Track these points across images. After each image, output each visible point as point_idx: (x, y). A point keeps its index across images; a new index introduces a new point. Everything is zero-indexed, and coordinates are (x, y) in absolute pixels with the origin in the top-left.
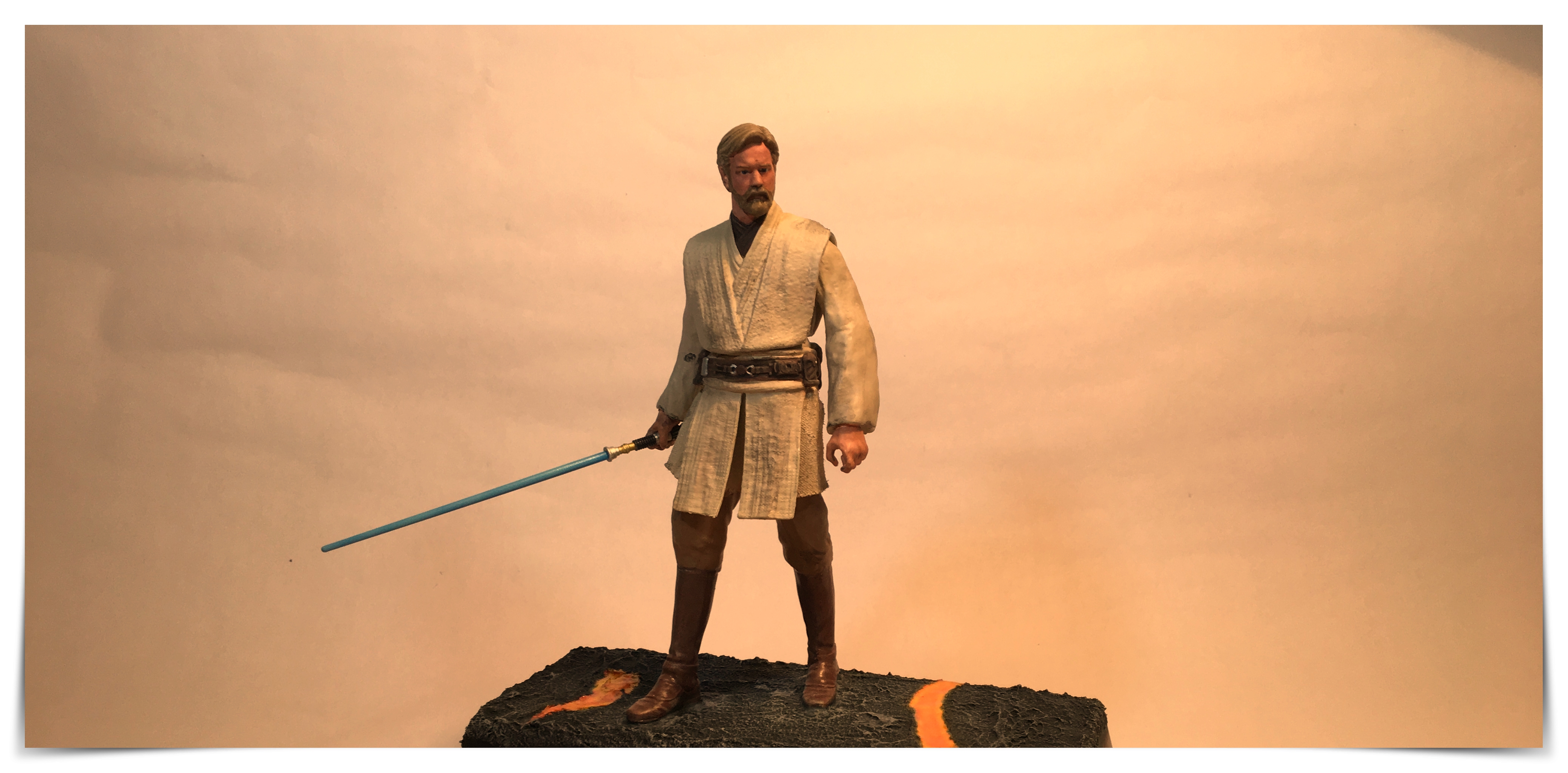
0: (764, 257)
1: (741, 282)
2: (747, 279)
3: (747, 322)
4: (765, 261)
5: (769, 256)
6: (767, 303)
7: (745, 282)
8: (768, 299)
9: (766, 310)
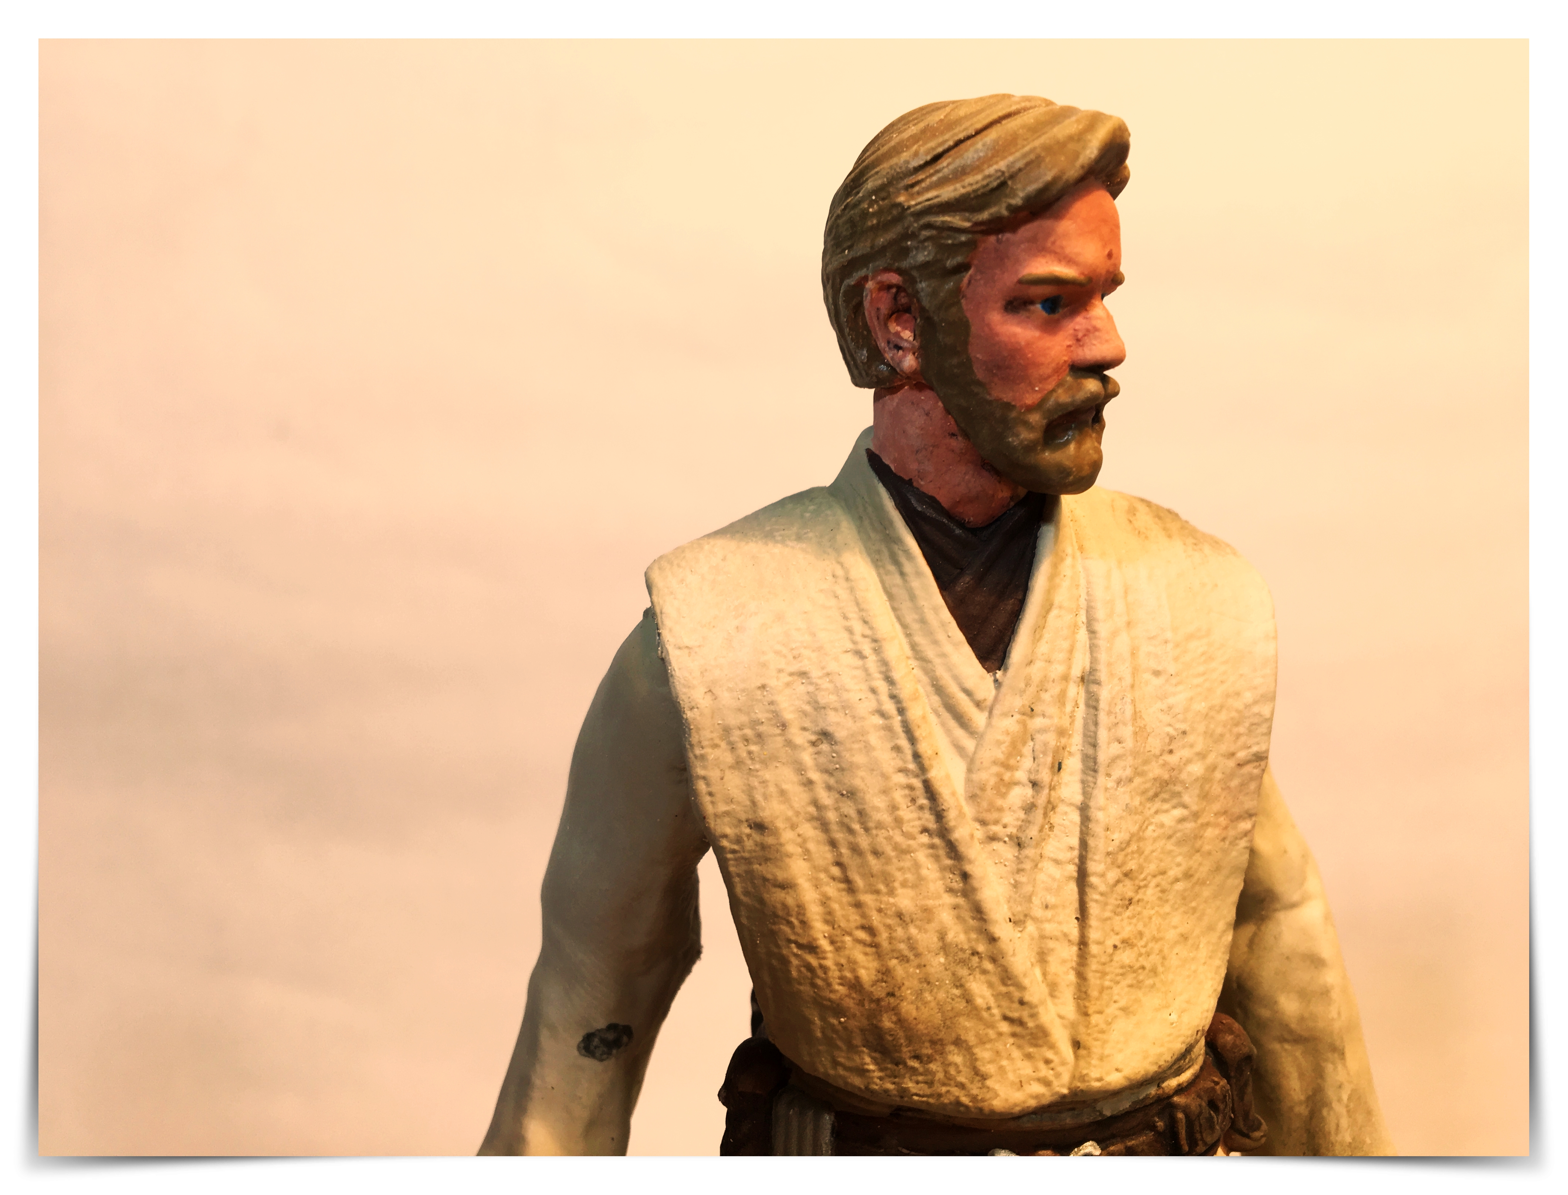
0: (1080, 663)
1: (1007, 776)
2: (1027, 763)
3: (1064, 961)
4: (1088, 679)
5: (1103, 657)
6: (1132, 865)
7: (1021, 775)
8: (1134, 847)
9: (1130, 894)
